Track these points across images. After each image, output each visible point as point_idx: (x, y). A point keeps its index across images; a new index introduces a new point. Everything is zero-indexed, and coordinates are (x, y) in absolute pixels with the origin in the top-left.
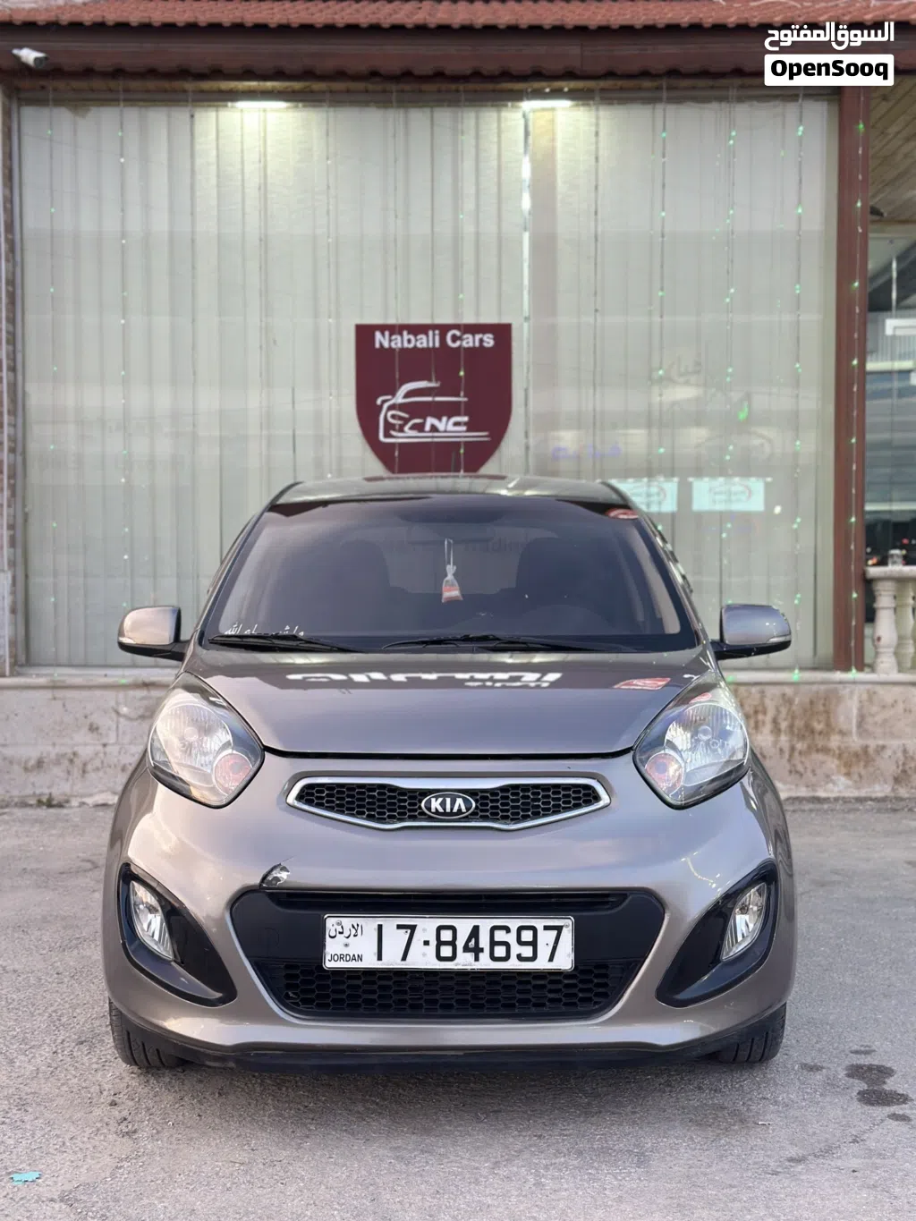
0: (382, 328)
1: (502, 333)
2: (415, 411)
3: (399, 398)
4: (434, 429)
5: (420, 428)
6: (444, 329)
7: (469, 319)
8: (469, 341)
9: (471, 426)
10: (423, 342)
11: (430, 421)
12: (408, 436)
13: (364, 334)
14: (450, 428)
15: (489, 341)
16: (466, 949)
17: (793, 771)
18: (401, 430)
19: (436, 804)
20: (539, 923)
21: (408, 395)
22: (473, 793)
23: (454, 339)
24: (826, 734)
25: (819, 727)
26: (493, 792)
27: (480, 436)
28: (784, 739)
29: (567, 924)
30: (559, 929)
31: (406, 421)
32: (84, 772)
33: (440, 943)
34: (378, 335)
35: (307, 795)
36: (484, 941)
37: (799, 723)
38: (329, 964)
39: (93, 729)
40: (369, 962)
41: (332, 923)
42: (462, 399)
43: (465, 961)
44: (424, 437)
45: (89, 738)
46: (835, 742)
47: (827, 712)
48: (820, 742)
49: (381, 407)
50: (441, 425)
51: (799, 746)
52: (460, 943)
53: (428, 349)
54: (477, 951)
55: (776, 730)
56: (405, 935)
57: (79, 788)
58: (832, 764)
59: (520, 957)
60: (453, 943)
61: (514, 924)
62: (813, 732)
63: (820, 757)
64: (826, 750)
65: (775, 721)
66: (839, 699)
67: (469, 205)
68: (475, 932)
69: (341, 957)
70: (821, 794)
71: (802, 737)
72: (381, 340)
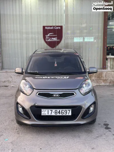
0: (46, 26)
1: (61, 27)
2: (50, 37)
3: (48, 35)
4: (53, 39)
5: (51, 39)
6: (54, 26)
7: (57, 25)
8: (57, 28)
9: (57, 39)
10: (51, 28)
11: (52, 38)
12: (49, 40)
13: (44, 27)
14: (55, 39)
15: (60, 28)
16: (58, 113)
17: (97, 82)
18: (49, 39)
19: (55, 95)
20: (67, 110)
21: (50, 35)
22: (59, 94)
23: (55, 28)
24: (101, 77)
25: (100, 76)
26: (62, 94)
27: (59, 40)
28: (96, 78)
29: (71, 110)
30: (70, 110)
31: (49, 38)
32: (10, 82)
33: (55, 112)
34: (46, 27)
35: (39, 94)
36: (61, 112)
37: (98, 76)
38: (42, 115)
39: (11, 77)
40: (47, 114)
41: (42, 110)
42: (56, 35)
43: (58, 114)
44: (52, 40)
45: (11, 78)
46: (102, 78)
47: (101, 75)
48: (100, 78)
49: (46, 37)
50: (54, 39)
51: (98, 79)
52: (58, 112)
53: (52, 29)
54: (60, 113)
55: (95, 77)
56: (51, 111)
57: (10, 84)
58: (102, 81)
59: (65, 114)
60: (57, 112)
61: (64, 110)
62: (99, 77)
63: (100, 80)
64: (101, 79)
65: (95, 76)
66: (103, 73)
67: (57, 10)
68: (59, 111)
69: (43, 114)
70: (100, 85)
71: (98, 78)
72: (46, 28)
